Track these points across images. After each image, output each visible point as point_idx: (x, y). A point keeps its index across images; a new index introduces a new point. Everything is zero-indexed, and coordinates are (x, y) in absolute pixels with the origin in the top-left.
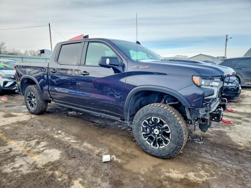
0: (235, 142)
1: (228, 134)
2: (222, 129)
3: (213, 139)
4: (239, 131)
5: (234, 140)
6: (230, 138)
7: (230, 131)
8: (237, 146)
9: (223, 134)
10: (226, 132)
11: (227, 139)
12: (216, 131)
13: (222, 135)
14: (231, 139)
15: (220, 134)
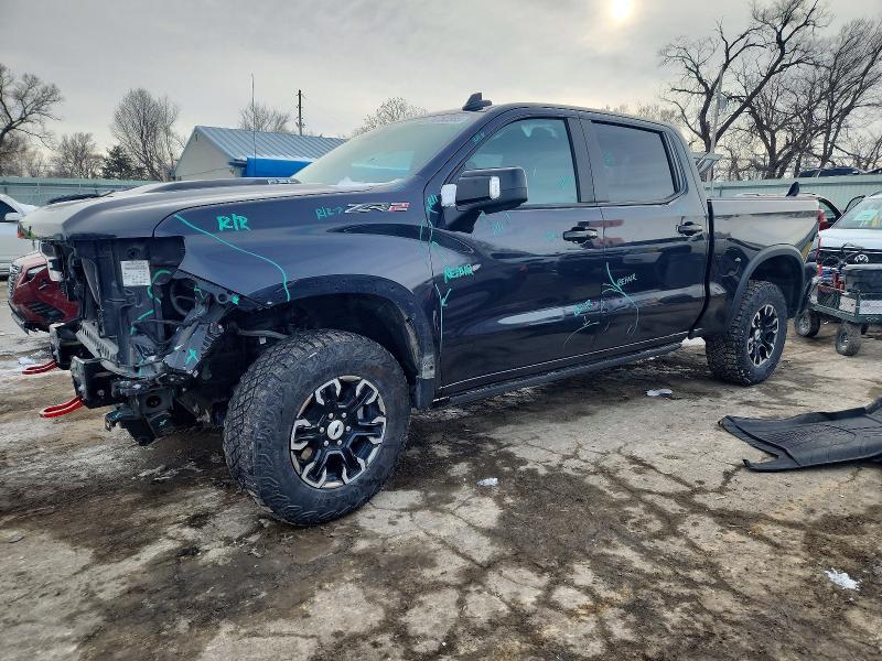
0: (38, 531)
1: (86, 555)
2: (131, 565)
3: (123, 500)
4: (38, 609)
5: (43, 537)
6: (63, 538)
7: (85, 578)
8: (23, 521)
9: (104, 539)
10: (100, 559)
11: (75, 528)
12: (148, 542)
13: (103, 534)
14: (58, 534)
15: (116, 537)
